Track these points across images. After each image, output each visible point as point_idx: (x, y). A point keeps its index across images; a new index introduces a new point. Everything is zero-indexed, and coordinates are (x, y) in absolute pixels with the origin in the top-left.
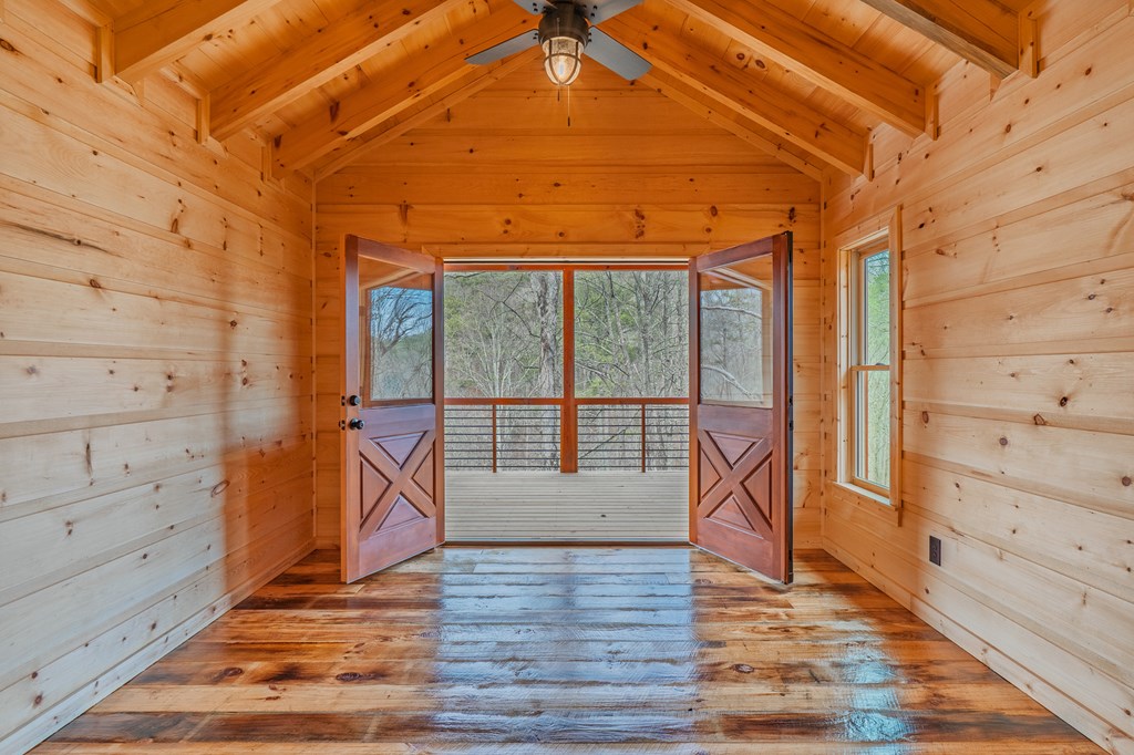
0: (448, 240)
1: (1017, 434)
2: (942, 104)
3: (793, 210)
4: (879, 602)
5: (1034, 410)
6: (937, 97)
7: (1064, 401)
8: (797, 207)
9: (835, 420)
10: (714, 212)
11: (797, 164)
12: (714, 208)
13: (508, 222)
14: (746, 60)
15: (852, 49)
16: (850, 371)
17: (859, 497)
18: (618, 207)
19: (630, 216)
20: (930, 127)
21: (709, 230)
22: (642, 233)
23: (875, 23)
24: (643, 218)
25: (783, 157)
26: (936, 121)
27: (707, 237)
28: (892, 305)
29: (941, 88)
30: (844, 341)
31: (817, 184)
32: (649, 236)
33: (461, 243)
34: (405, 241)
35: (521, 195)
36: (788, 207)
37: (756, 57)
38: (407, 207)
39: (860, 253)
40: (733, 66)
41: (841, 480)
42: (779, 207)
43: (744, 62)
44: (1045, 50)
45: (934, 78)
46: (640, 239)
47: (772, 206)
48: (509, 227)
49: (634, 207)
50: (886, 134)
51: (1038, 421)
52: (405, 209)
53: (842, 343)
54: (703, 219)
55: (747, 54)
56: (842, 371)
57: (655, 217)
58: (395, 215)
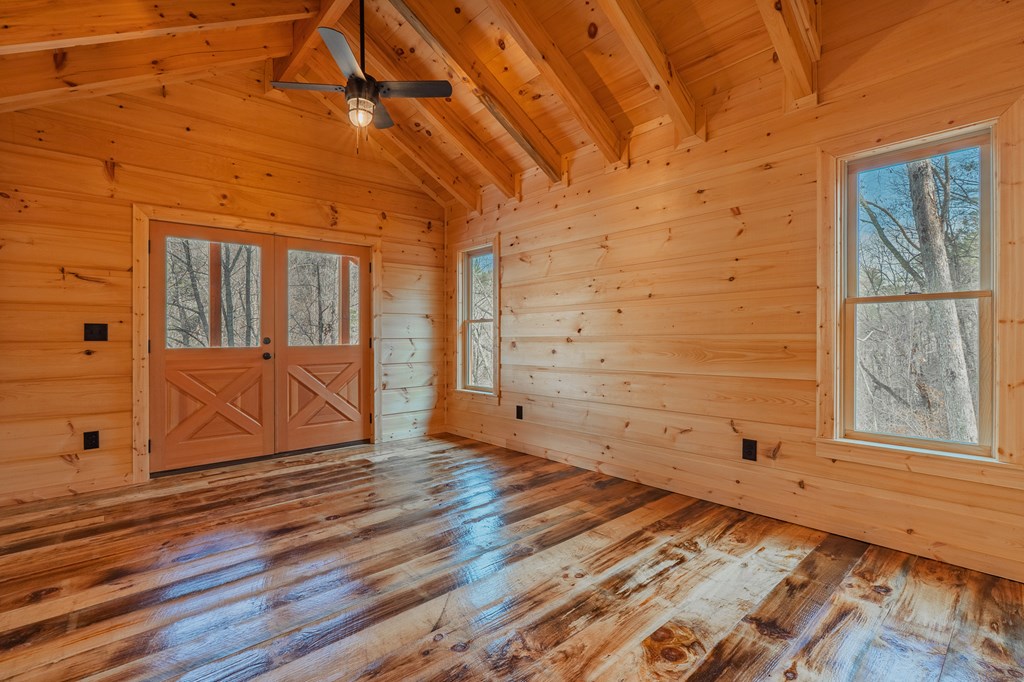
0: (164, 203)
1: (560, 347)
2: (524, 185)
3: (430, 223)
4: (487, 449)
5: (567, 335)
6: (521, 181)
7: (579, 331)
8: (433, 222)
9: (455, 352)
10: (384, 216)
11: (432, 195)
12: (383, 214)
13: (225, 197)
14: (420, 128)
15: (485, 144)
16: (464, 323)
17: (473, 394)
18: (318, 201)
19: (327, 210)
20: (517, 195)
21: (381, 228)
22: (335, 223)
23: (502, 136)
24: (336, 212)
25: (425, 189)
26: (520, 193)
27: (378, 232)
28: (494, 285)
29: (524, 177)
30: (460, 305)
31: (443, 209)
32: (340, 226)
33: (175, 207)
34: (112, 196)
35: (237, 177)
36: (427, 221)
37: (427, 128)
38: (114, 165)
39: (469, 255)
40: (410, 128)
41: (459, 388)
42: (422, 220)
43: (418, 129)
44: (572, 176)
45: (521, 170)
46: (334, 227)
47: (418, 219)
48: (224, 202)
49: (329, 203)
50: (492, 190)
51: (569, 340)
52: (111, 167)
53: (460, 306)
54: (376, 220)
55: (422, 125)
56: (460, 323)
57: (345, 213)
58: (99, 170)
